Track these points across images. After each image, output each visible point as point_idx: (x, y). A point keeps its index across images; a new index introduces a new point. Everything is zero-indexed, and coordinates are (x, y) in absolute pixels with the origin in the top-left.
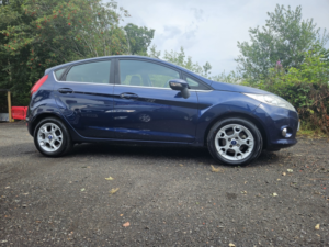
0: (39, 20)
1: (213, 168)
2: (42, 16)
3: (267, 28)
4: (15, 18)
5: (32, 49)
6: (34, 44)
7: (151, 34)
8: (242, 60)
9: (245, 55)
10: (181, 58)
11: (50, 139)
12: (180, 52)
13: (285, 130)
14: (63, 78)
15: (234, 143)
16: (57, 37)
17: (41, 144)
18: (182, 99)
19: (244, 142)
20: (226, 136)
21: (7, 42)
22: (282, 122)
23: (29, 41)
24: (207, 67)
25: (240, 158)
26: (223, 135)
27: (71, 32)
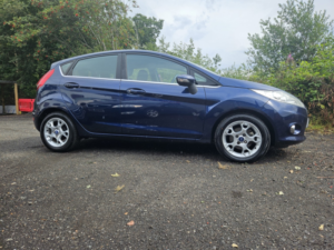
0: (46, 11)
1: (220, 165)
2: (49, 6)
3: (279, 20)
4: (21, 8)
5: (39, 41)
6: (41, 36)
7: (160, 24)
8: (253, 53)
9: (255, 47)
10: (190, 50)
11: (57, 133)
12: (189, 43)
13: (293, 127)
14: (69, 72)
15: (242, 139)
16: (65, 29)
17: (48, 139)
18: (189, 95)
19: (252, 138)
20: (233, 133)
21: (13, 33)
22: (291, 118)
23: (36, 32)
24: (217, 59)
25: (247, 155)
26: (230, 131)
27: (77, 23)
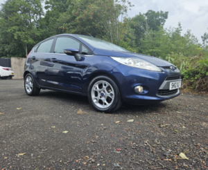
0: (77, 18)
4: (68, 18)
7: (165, 15)
11: (29, 85)
17: (26, 88)
20: (98, 90)
